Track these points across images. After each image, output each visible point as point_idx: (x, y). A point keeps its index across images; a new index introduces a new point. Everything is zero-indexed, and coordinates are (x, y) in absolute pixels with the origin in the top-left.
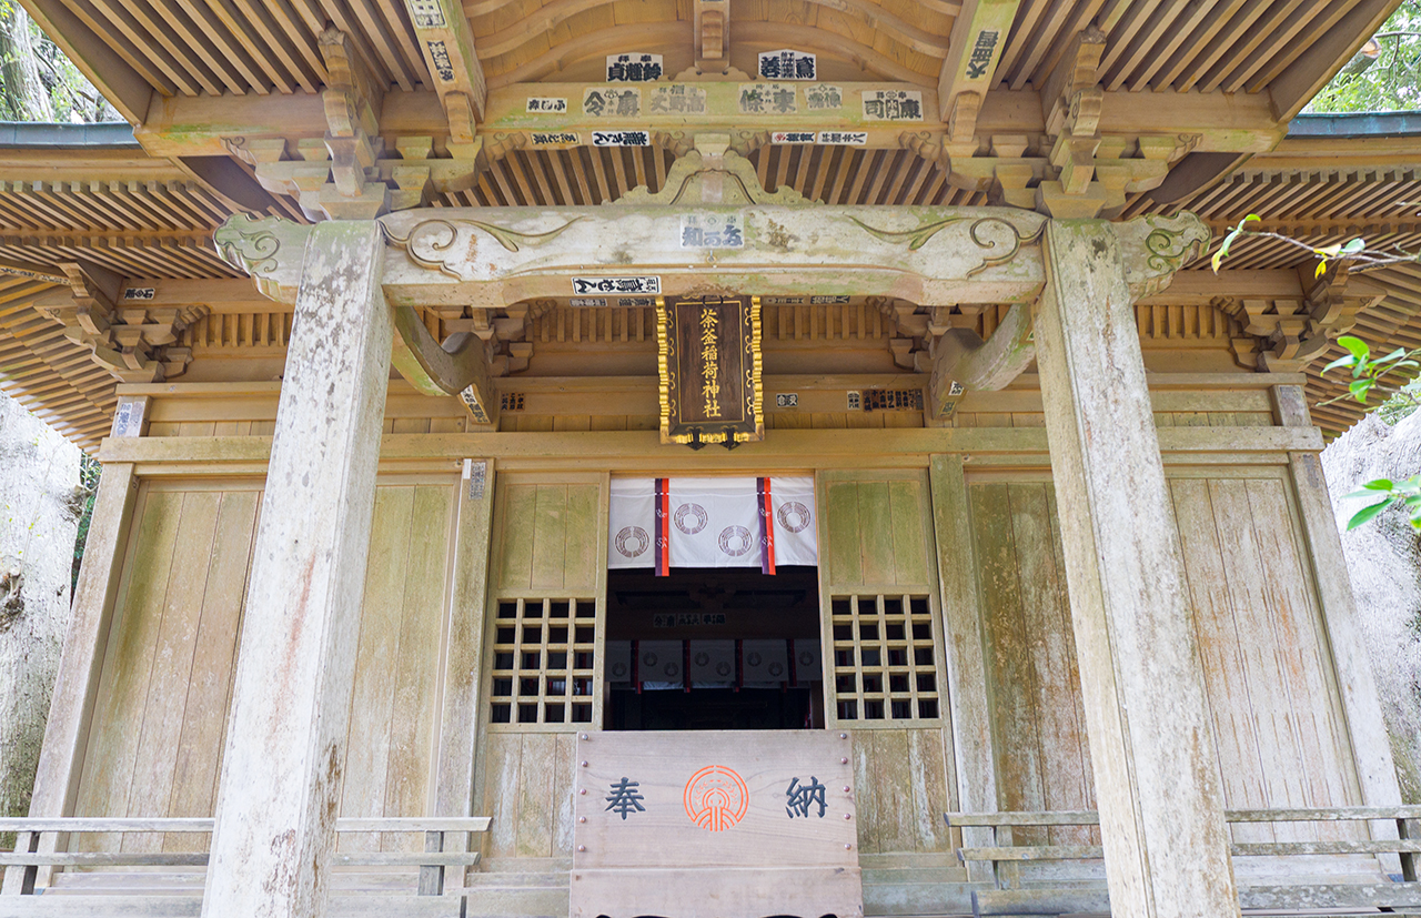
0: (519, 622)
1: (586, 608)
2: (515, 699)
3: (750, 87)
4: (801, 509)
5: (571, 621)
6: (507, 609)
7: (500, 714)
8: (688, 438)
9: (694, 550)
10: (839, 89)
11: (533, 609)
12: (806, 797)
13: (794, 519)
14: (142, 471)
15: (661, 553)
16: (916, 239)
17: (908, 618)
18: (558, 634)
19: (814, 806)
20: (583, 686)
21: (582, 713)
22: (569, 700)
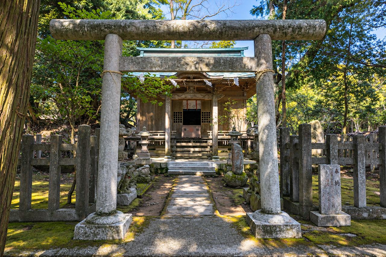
2: (176, 121)
6: (174, 113)
7: (174, 122)
9: (190, 107)
11: (177, 113)
12: (197, 130)
13: (199, 105)
15: (187, 107)
16: (204, 96)
17: (208, 114)
18: (179, 115)
20: (181, 120)
21: (181, 122)
22: (180, 121)
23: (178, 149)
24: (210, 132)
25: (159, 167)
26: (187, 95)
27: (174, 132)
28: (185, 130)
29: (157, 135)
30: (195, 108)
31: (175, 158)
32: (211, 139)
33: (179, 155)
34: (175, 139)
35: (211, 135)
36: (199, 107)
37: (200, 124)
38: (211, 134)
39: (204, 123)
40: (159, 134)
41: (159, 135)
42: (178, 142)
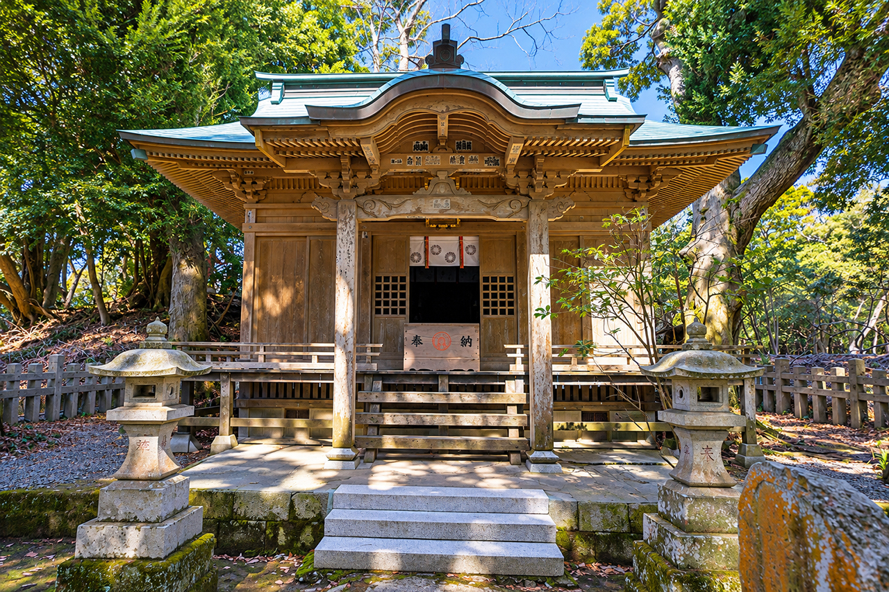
0: (383, 283)
1: (403, 279)
2: (382, 307)
3: (452, 156)
4: (474, 247)
5: (399, 283)
6: (379, 279)
7: (378, 311)
8: (435, 226)
9: (437, 261)
10: (477, 156)
11: (387, 279)
12: (466, 341)
13: (471, 250)
14: (257, 235)
15: (426, 261)
16: (495, 206)
17: (506, 284)
18: (395, 287)
19: (468, 344)
20: (403, 303)
21: (403, 312)
22: (398, 307)
23: (389, 419)
24: (514, 351)
25: (285, 516)
26: (422, 203)
27: (373, 350)
28: (417, 340)
29: (308, 359)
30: (457, 263)
31: (372, 455)
32: (519, 377)
33: (389, 442)
34: (376, 376)
35: (519, 361)
36: (470, 261)
37: (478, 321)
38: (519, 355)
39: (491, 316)
40: (315, 355)
41: (315, 359)
42: (387, 388)
